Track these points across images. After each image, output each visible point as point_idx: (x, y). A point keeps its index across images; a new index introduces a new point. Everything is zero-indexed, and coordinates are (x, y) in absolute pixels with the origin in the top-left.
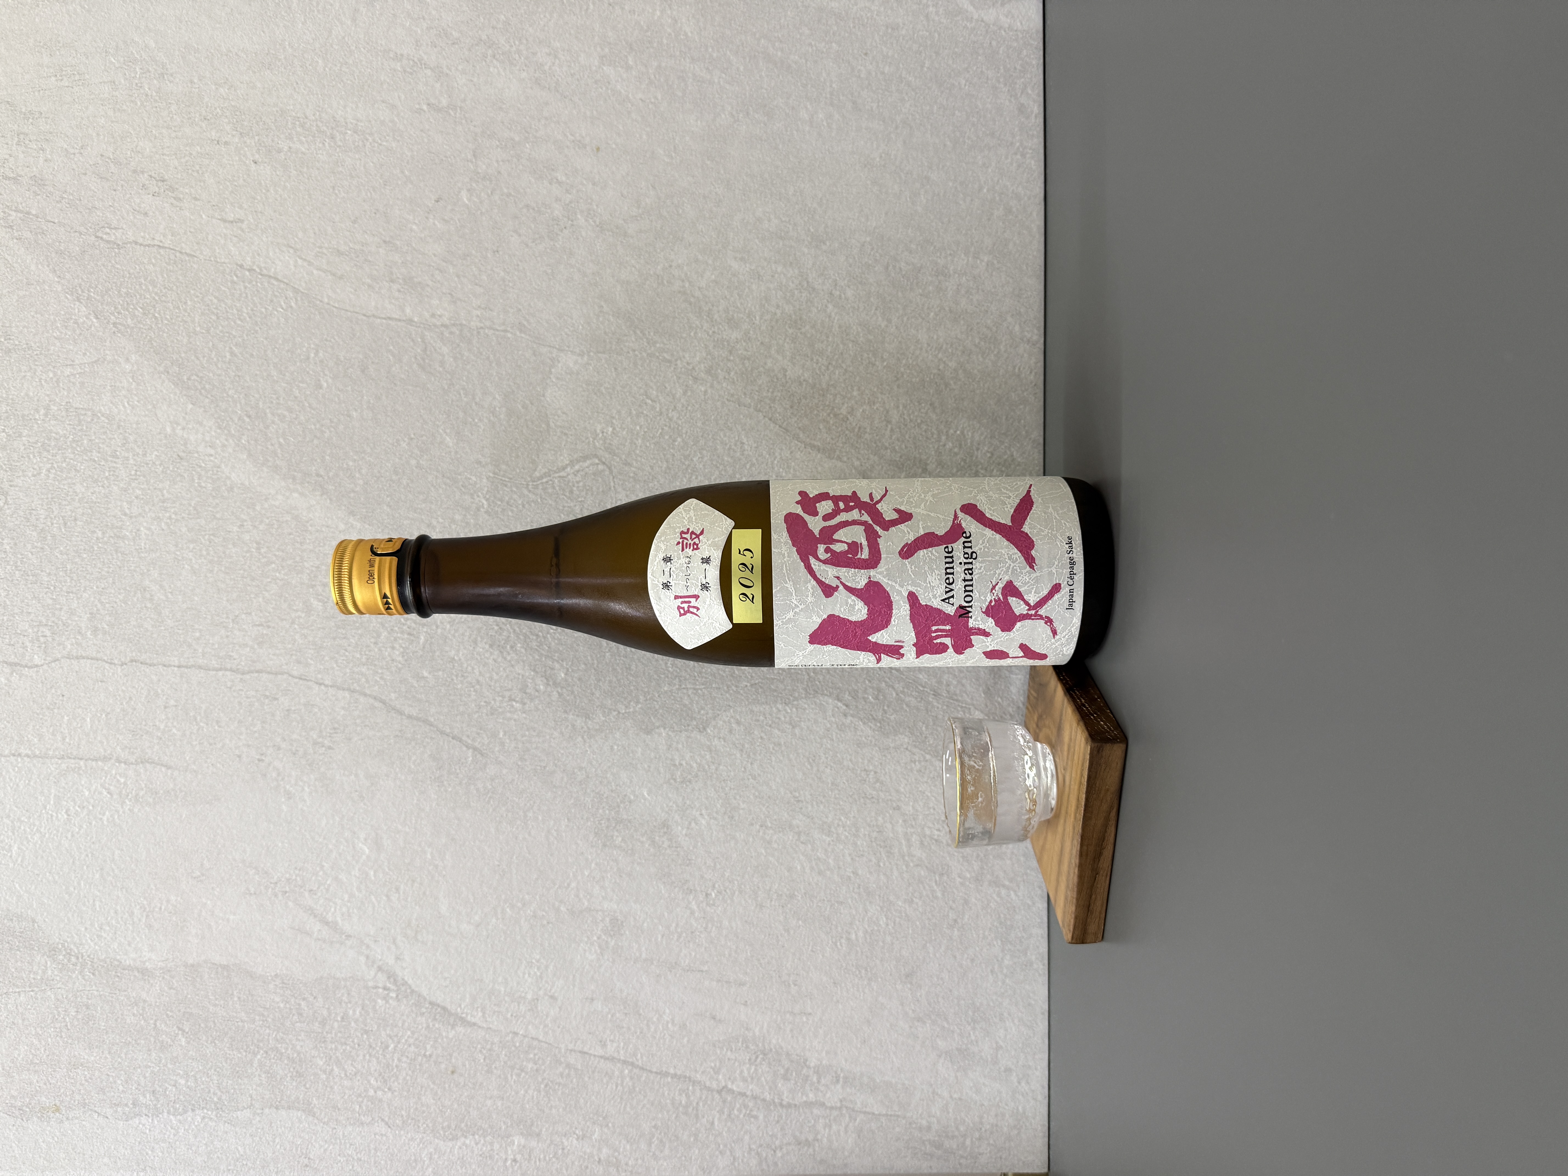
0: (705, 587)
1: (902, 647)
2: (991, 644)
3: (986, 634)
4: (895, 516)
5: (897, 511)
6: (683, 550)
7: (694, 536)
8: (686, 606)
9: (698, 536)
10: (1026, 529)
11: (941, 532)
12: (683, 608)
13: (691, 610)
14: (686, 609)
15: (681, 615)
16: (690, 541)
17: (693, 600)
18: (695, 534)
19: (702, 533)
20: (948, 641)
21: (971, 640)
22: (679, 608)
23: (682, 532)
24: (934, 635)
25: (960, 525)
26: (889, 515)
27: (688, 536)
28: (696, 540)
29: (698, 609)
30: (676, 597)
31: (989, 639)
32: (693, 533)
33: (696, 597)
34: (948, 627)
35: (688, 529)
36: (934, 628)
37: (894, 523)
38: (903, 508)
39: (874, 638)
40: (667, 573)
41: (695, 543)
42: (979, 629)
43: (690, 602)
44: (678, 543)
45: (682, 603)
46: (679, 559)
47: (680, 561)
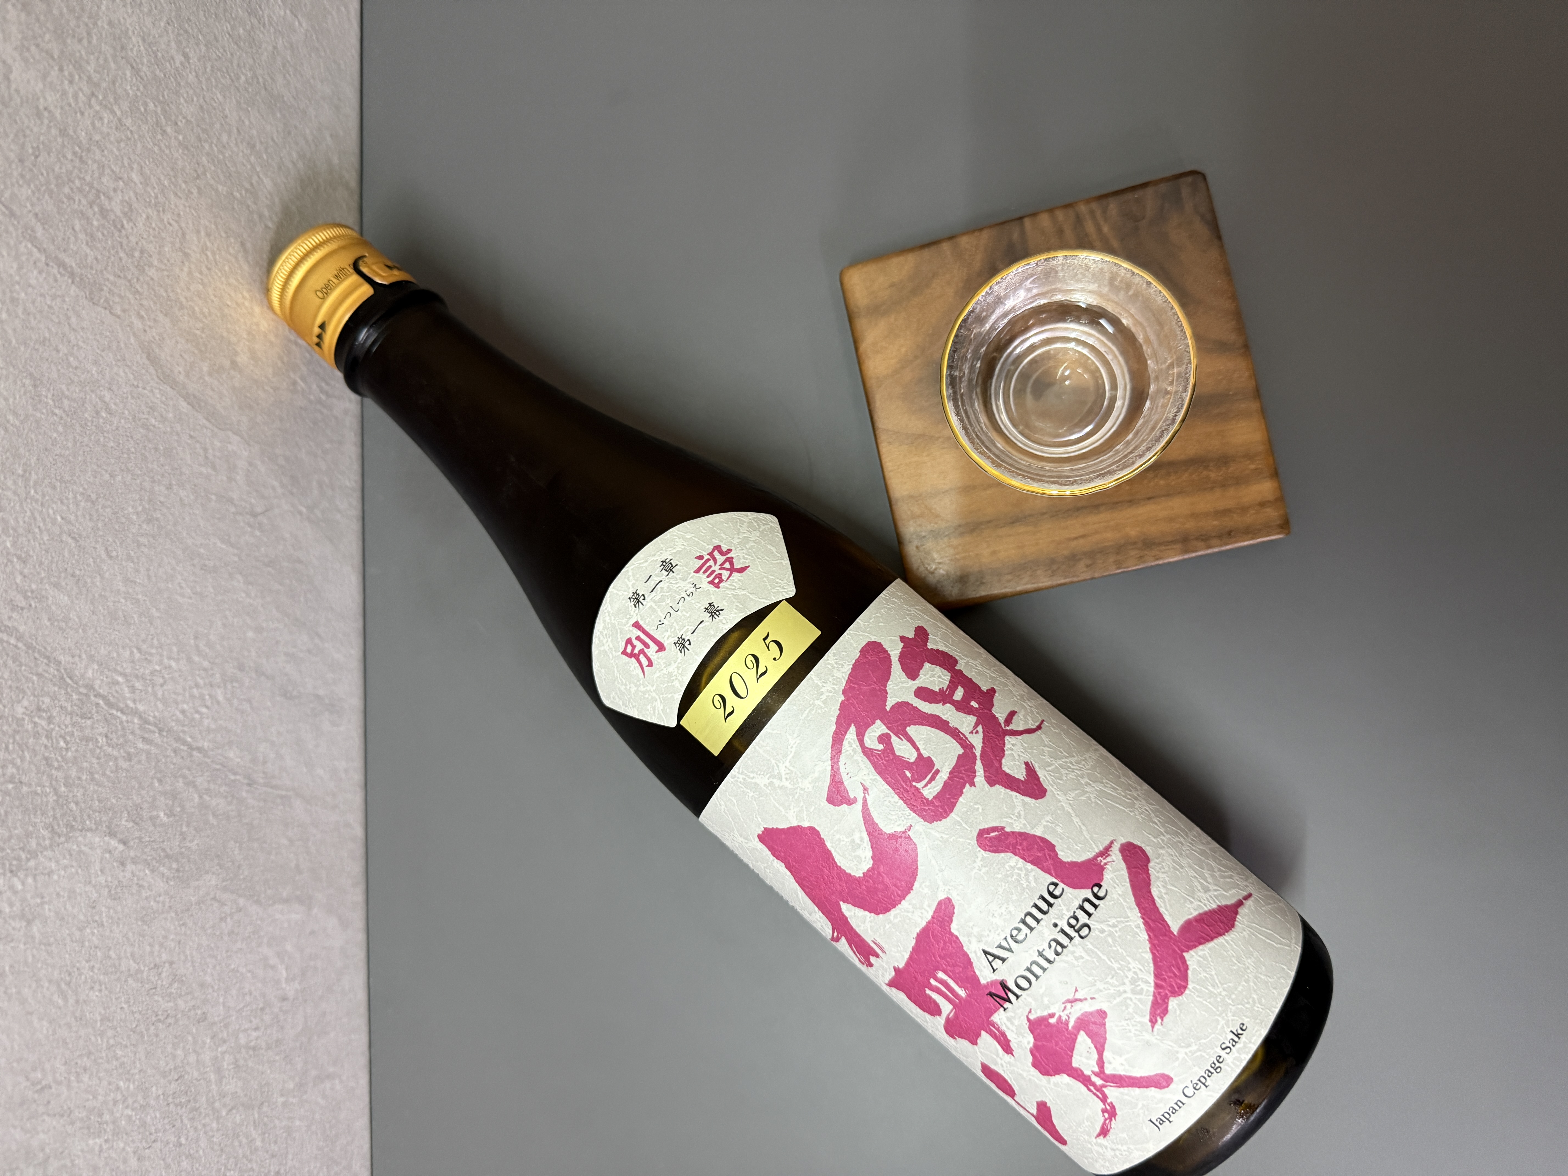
0: (682, 644)
1: (877, 956)
2: (1002, 1064)
3: (1007, 1048)
4: (1020, 774)
5: (1030, 769)
6: (697, 571)
7: (727, 565)
8: (639, 646)
9: (732, 570)
10: (1194, 958)
11: (1066, 855)
12: (634, 647)
13: (642, 657)
14: (636, 651)
15: (624, 652)
16: (716, 568)
17: (654, 647)
18: (732, 564)
19: (742, 570)
20: (946, 1008)
21: (979, 1035)
22: (629, 641)
23: (718, 548)
24: (932, 981)
25: (1101, 869)
26: (1013, 766)
27: (720, 559)
28: (725, 574)
29: (650, 664)
30: (637, 625)
31: (1007, 1057)
32: (730, 560)
33: (661, 647)
34: (962, 993)
35: (730, 551)
36: (941, 975)
37: (1010, 783)
38: (1041, 773)
39: (847, 909)
40: (652, 583)
41: (719, 576)
42: (1003, 1034)
43: (647, 646)
44: (700, 557)
45: (638, 638)
46: (684, 580)
47: (682, 584)
